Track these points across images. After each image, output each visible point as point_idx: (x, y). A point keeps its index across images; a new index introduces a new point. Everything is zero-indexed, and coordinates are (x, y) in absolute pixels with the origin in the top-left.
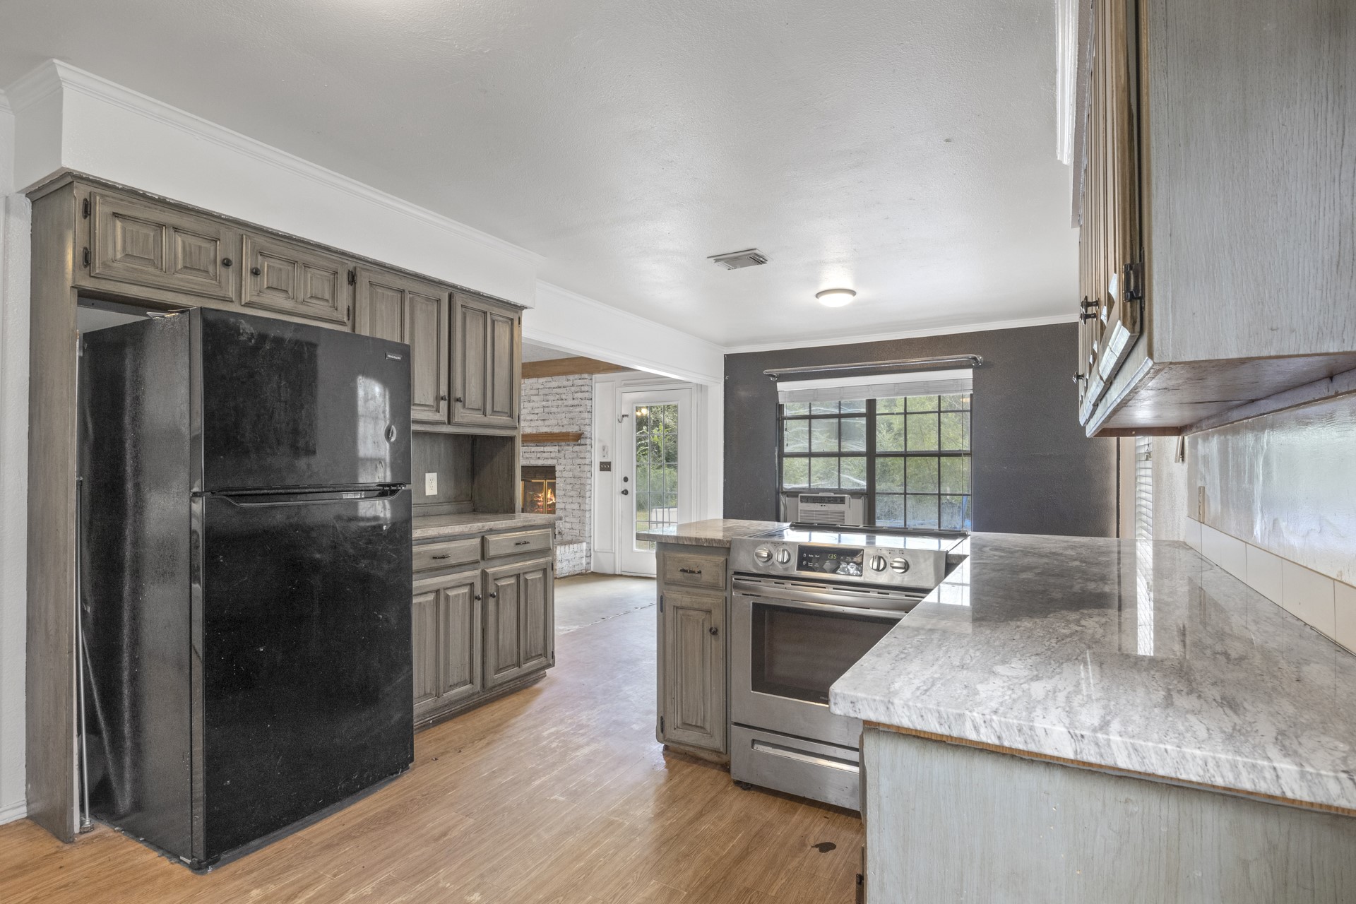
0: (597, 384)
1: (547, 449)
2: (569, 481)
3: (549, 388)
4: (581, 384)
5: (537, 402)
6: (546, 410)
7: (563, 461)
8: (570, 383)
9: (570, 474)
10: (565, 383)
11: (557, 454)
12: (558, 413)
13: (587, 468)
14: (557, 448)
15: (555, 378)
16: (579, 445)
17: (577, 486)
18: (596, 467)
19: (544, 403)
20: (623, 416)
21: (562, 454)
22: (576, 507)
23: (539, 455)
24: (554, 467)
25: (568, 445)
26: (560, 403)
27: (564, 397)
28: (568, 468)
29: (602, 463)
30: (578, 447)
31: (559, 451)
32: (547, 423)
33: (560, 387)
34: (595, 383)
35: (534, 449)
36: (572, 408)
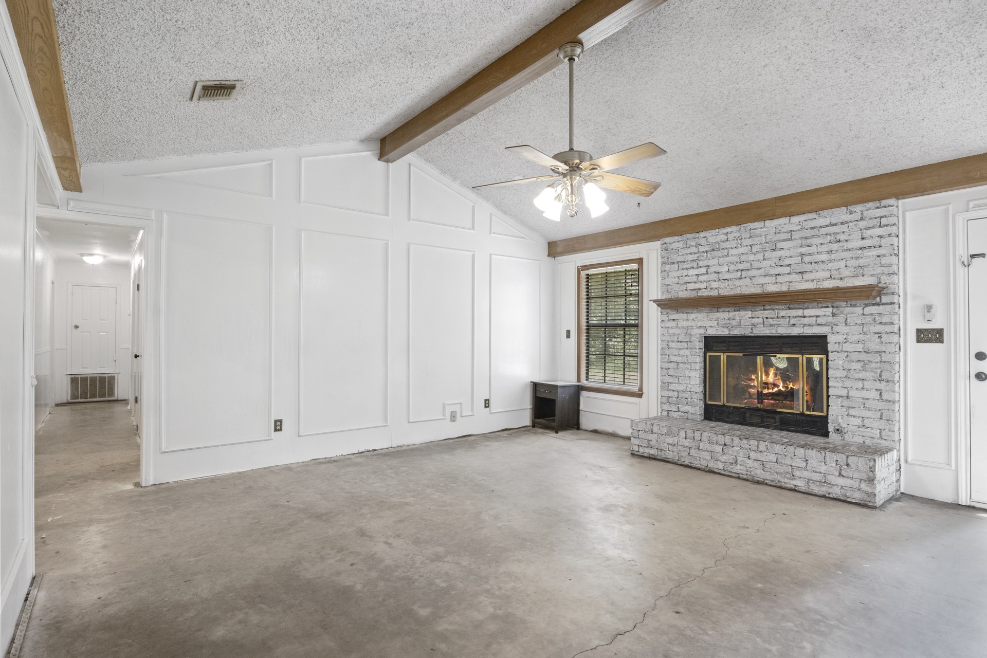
0: (908, 214)
1: (807, 312)
2: (854, 356)
3: (812, 228)
4: (878, 215)
5: (789, 249)
6: (807, 259)
7: (842, 328)
8: (857, 216)
9: (860, 347)
10: (845, 217)
11: (830, 319)
12: (831, 261)
13: (895, 338)
14: (830, 310)
15: (825, 213)
16: (878, 304)
17: (873, 365)
18: (912, 336)
19: (803, 250)
20: (973, 256)
21: (841, 318)
22: (874, 394)
23: (793, 321)
24: (826, 337)
25: (855, 306)
26: (835, 246)
27: (842, 237)
28: (852, 338)
29: (919, 332)
30: (876, 307)
31: (834, 315)
32: (806, 276)
33: (835, 225)
34: (904, 212)
35: (783, 313)
36: (860, 252)
